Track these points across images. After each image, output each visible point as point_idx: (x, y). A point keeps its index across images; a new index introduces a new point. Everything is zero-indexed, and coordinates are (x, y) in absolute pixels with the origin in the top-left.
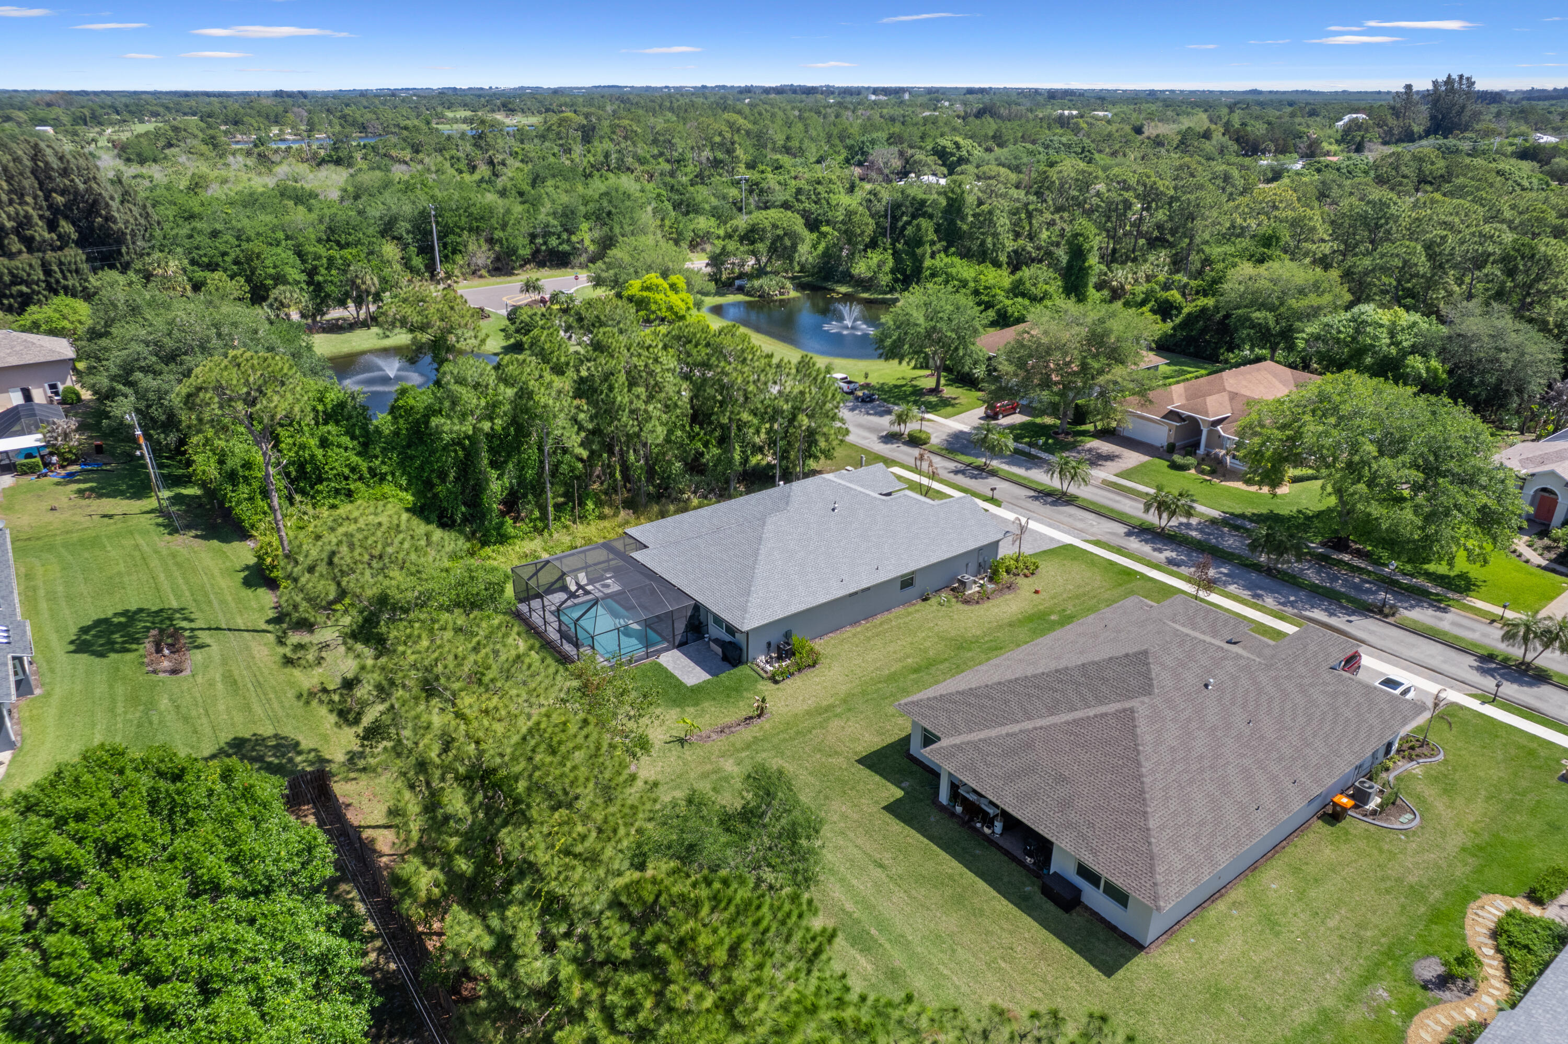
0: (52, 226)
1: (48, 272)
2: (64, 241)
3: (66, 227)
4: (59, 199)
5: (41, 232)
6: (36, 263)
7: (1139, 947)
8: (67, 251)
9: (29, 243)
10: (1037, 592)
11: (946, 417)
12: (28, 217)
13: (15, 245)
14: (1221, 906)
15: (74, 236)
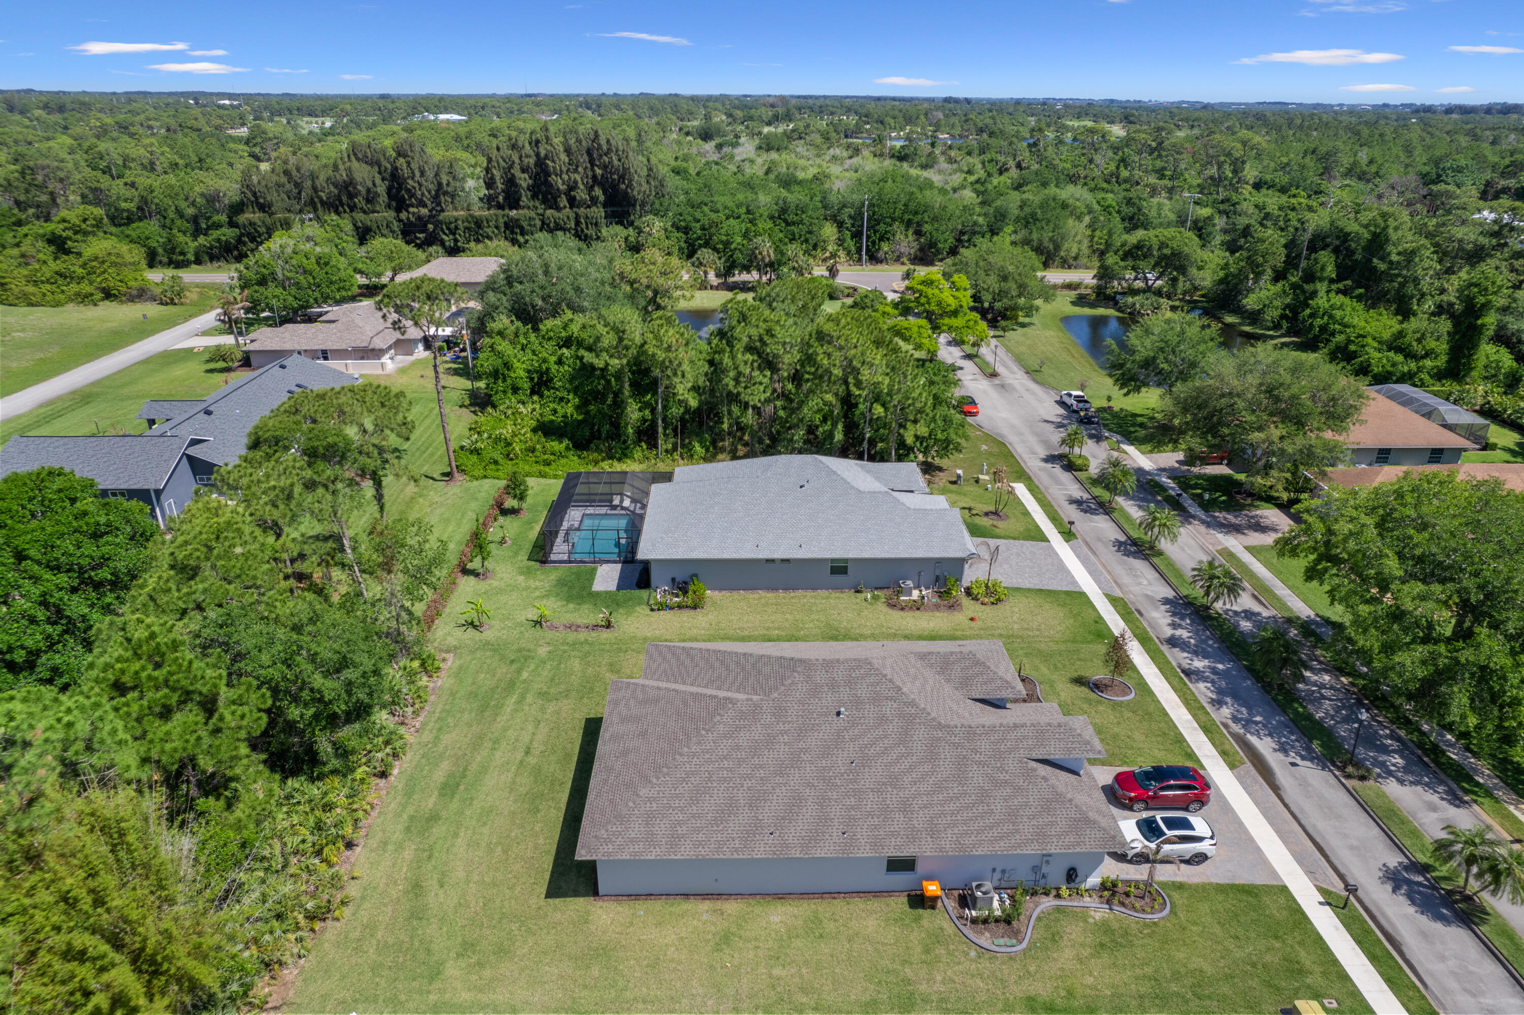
0: (590, 189)
1: (578, 223)
2: (594, 201)
3: (598, 192)
4: (599, 171)
5: (581, 194)
6: (572, 215)
7: (595, 893)
8: (594, 209)
9: (572, 202)
10: (972, 619)
11: (1143, 453)
12: (576, 182)
13: (563, 201)
14: (706, 905)
15: (602, 198)
